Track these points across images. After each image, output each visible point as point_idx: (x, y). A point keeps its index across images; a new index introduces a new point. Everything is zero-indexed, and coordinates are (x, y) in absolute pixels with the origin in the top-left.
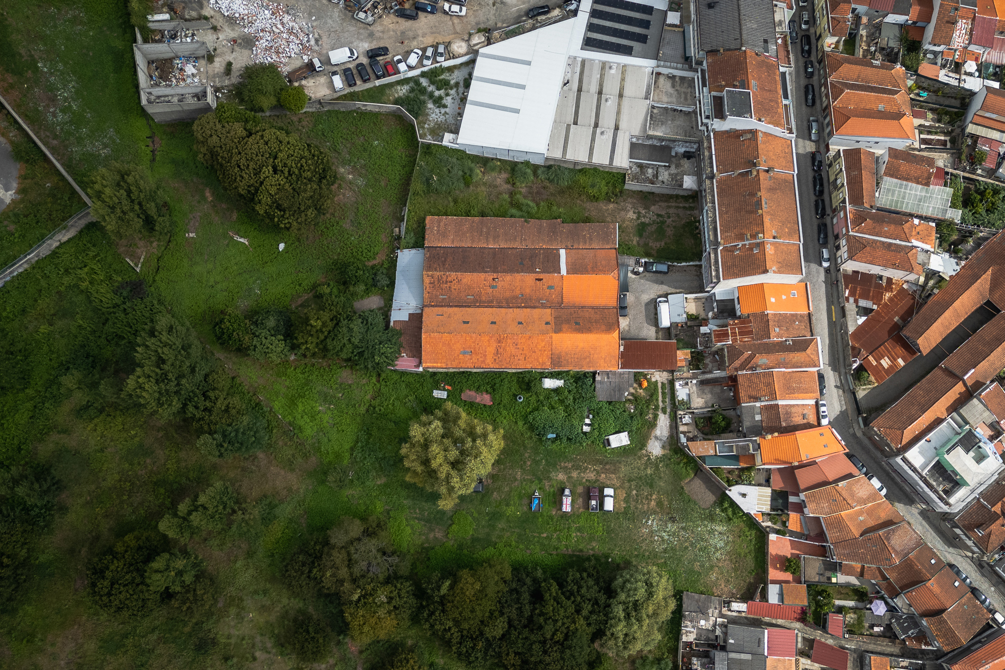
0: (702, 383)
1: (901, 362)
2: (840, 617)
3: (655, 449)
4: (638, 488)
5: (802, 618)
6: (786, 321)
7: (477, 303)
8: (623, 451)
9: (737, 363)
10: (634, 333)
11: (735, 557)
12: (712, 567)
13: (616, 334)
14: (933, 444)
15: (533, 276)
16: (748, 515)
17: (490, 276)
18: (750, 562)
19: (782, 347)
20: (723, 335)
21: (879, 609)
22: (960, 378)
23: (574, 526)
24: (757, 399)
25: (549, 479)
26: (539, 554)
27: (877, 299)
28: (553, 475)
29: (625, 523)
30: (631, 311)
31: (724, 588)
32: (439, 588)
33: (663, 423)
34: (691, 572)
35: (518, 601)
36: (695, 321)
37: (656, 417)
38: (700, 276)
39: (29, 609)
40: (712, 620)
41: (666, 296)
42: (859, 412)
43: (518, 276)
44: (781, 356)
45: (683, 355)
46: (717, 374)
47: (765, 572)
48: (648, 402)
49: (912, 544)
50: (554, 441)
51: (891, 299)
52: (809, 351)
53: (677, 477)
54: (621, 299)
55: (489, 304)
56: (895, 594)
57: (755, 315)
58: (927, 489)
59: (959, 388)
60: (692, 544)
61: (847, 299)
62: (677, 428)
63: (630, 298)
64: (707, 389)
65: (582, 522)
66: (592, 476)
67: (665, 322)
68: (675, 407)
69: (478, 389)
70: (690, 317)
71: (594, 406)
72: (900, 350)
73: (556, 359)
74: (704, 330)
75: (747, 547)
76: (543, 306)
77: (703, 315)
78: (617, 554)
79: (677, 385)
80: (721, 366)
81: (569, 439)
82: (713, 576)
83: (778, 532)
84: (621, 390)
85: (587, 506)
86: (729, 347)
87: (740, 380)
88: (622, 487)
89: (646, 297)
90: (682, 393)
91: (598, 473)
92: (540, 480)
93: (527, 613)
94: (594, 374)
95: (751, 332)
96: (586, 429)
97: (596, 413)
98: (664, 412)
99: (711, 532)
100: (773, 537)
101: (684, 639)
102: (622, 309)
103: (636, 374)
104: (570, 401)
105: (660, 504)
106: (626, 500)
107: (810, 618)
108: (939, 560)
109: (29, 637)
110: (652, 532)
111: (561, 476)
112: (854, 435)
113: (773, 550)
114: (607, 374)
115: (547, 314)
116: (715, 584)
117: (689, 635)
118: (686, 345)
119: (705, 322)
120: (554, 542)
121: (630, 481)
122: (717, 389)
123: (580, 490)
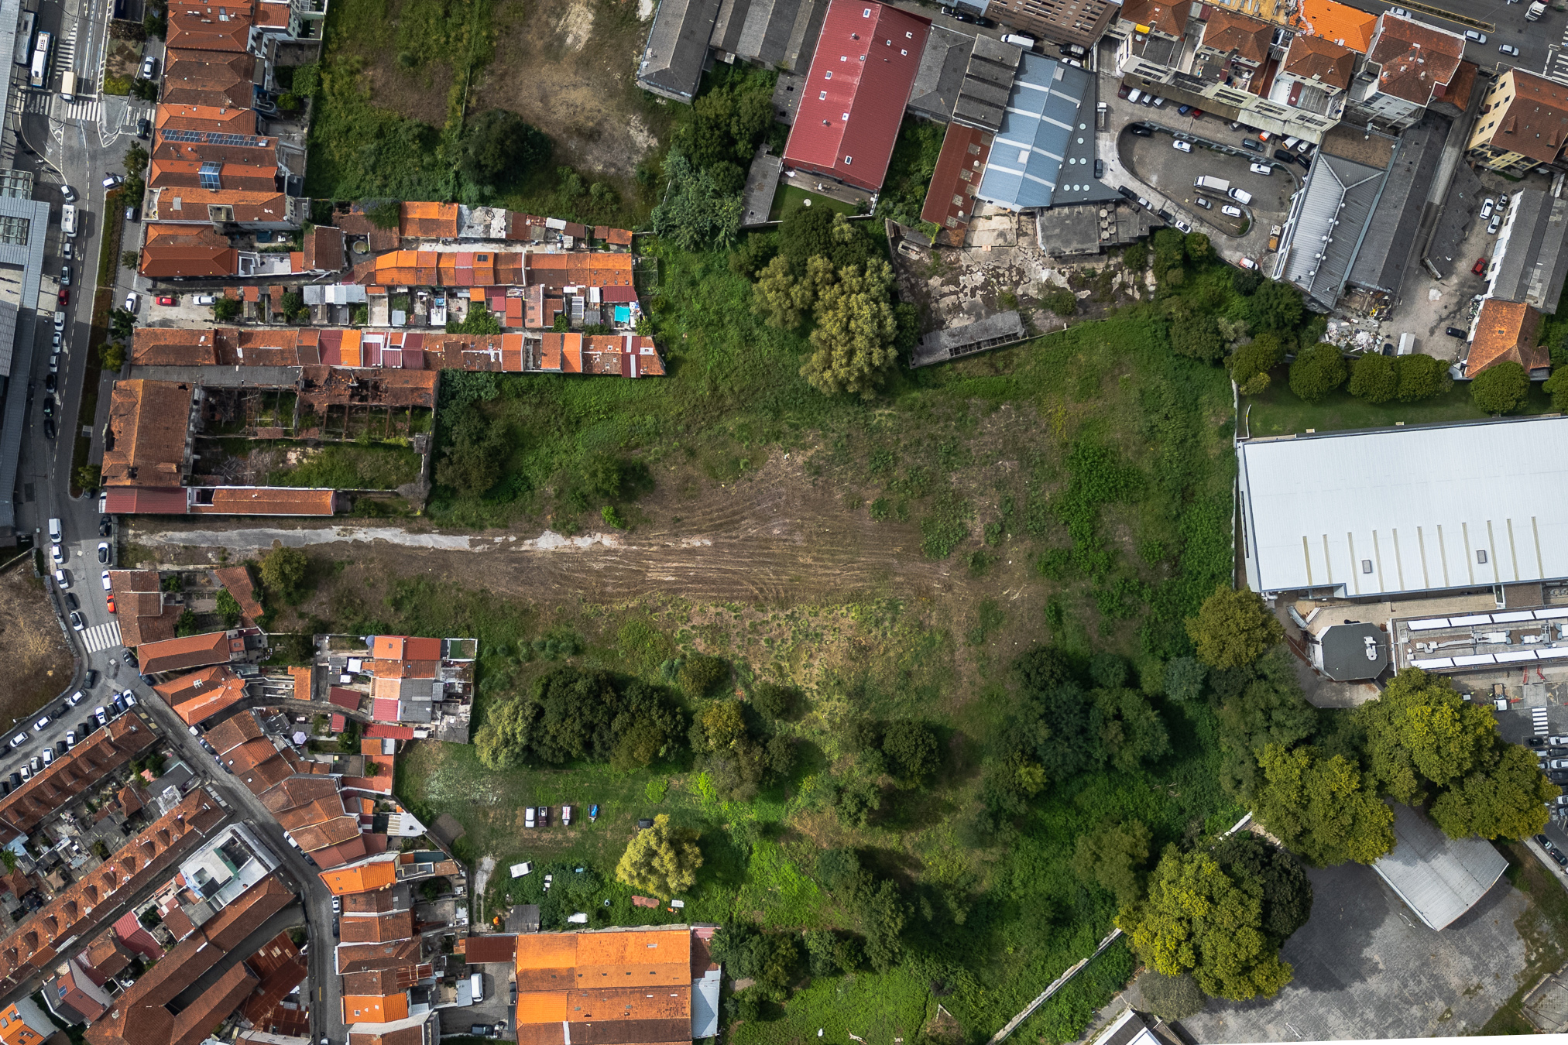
0: (443, 924)
1: (262, 953)
2: (333, 730)
3: (488, 863)
4: (505, 827)
5: (366, 727)
6: (366, 988)
7: (643, 991)
8: (517, 859)
9: (412, 947)
10: (504, 966)
11: (422, 773)
12: (442, 764)
13: (519, 969)
14: (241, 883)
15: (593, 1019)
16: (409, 810)
17: (632, 1017)
18: (409, 769)
19: (371, 964)
20: (424, 972)
21: (299, 737)
22: (211, 943)
23: (561, 793)
24: (396, 916)
25: (583, 832)
26: (591, 769)
27: (280, 1011)
28: (579, 835)
29: (516, 797)
30: (507, 987)
31: (433, 747)
32: (668, 750)
33: (480, 887)
34: (460, 759)
35: (603, 744)
36: (449, 981)
37: (487, 891)
38: (443, 1024)
39: (995, 720)
40: (444, 723)
41: (474, 1003)
42: (304, 906)
43: (606, 1018)
44: (372, 956)
45: (460, 949)
46: (430, 934)
47: (396, 763)
48: (493, 903)
49: (268, 797)
50: (578, 866)
51: (266, 1011)
52: (347, 962)
53: (469, 839)
54: (514, 999)
55: (634, 990)
56: (286, 751)
57: (394, 992)
58: (251, 843)
59: (213, 934)
60: (458, 782)
61: (307, 1009)
62: (468, 882)
63: (507, 1000)
64: (440, 919)
65: (554, 797)
66: (545, 836)
67: (475, 979)
68: (469, 902)
69: (645, 909)
70: (452, 984)
71: (542, 899)
72: (262, 964)
73: (573, 941)
74: (440, 974)
75: (411, 781)
76: (585, 990)
77: (441, 987)
78: (525, 772)
79: (466, 921)
80: (427, 941)
81: (564, 868)
82: (441, 756)
83: (383, 797)
84: (517, 915)
85: (549, 811)
86: (419, 962)
87: (410, 932)
88: (519, 828)
89: (493, 1001)
90: (463, 913)
91: (539, 839)
92: (590, 830)
93: (595, 736)
94: (541, 929)
95: (399, 976)
96: (549, 878)
97: (541, 894)
98: (479, 896)
99: (441, 794)
100: (388, 792)
101: (468, 707)
102: (514, 990)
103: (502, 930)
104: (563, 902)
105: (486, 815)
106: (515, 816)
107: (360, 728)
108: (245, 780)
109: (992, 698)
110: (493, 790)
111: (572, 834)
112: (309, 882)
113: (389, 780)
114: (529, 930)
115: (581, 984)
116: (440, 750)
117: (464, 710)
118: (457, 958)
119: (440, 981)
120: (578, 779)
121: (512, 833)
122: (430, 919)
123: (555, 824)
